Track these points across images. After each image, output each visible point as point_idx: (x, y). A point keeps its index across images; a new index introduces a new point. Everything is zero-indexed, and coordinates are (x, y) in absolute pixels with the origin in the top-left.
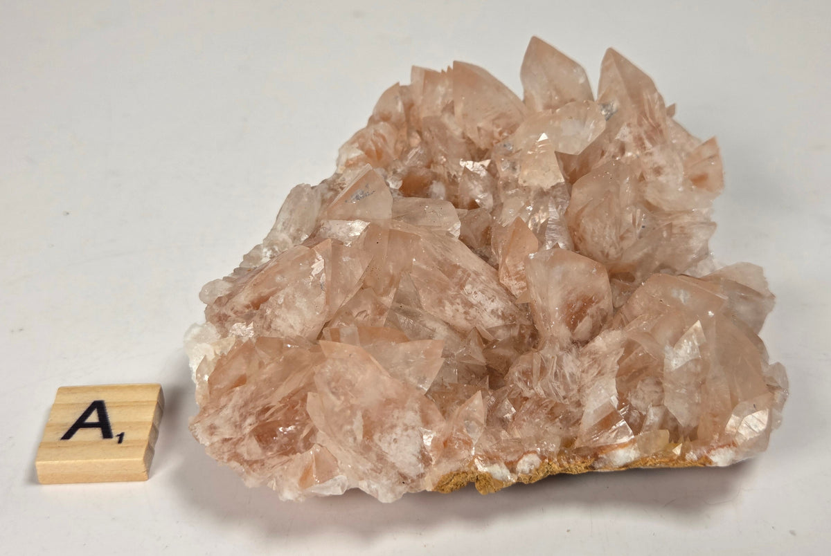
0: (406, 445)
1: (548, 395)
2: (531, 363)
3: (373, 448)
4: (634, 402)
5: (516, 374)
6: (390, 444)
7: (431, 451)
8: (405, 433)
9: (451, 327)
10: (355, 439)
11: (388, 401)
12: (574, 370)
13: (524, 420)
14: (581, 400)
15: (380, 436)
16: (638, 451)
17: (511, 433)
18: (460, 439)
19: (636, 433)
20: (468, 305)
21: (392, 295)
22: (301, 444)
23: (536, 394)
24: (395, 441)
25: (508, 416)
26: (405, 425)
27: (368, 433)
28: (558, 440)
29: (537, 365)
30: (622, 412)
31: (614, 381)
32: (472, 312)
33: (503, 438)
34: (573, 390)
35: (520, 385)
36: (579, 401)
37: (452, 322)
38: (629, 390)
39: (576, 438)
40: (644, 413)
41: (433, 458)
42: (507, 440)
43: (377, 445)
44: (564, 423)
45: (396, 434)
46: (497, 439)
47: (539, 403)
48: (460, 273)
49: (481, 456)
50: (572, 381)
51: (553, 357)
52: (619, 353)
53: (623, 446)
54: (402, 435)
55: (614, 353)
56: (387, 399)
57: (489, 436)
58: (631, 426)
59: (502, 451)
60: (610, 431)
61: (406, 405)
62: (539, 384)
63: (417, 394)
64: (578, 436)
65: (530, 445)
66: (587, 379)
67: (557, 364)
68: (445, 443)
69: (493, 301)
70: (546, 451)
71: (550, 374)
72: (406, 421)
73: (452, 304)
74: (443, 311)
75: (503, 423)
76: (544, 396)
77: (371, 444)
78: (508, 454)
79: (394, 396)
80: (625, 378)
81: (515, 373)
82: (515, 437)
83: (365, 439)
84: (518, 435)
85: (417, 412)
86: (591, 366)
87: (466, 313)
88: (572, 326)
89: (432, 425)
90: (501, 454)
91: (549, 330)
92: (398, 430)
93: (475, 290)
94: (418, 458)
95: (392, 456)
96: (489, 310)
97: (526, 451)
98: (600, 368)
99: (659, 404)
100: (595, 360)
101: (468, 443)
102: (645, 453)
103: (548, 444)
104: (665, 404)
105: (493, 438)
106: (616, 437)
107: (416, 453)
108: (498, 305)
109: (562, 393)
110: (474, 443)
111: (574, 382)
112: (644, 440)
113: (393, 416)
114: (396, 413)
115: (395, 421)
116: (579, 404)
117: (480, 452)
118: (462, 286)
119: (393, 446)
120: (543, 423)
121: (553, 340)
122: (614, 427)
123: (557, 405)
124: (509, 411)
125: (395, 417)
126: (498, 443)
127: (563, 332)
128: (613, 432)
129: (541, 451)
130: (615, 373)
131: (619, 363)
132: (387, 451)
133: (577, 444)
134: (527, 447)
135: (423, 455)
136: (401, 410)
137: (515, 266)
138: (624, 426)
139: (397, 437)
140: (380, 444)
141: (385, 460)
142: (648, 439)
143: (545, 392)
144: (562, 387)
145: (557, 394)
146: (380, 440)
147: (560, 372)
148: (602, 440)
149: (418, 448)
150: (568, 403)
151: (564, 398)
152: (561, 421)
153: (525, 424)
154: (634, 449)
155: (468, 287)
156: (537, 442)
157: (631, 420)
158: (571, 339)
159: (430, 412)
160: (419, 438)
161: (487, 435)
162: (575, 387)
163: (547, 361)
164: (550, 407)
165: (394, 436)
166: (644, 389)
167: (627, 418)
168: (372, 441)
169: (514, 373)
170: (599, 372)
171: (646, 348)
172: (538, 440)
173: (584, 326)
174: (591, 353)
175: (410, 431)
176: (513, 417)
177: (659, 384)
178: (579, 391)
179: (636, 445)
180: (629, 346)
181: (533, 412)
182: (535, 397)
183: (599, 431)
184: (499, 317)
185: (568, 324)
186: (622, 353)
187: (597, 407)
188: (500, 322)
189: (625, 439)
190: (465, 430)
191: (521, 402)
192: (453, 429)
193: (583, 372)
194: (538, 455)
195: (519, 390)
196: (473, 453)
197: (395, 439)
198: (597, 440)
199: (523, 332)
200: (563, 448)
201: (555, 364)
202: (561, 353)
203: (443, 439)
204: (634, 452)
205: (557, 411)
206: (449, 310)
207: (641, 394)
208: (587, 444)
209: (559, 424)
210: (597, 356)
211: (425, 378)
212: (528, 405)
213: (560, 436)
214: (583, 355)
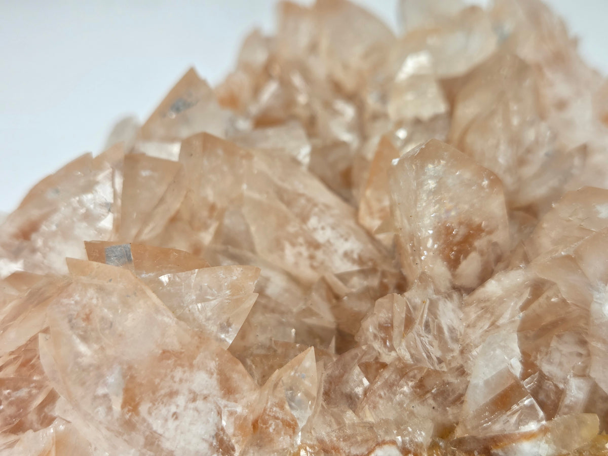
0: (191, 424)
1: (417, 360)
2: (391, 310)
3: (138, 426)
4: (546, 368)
5: (371, 329)
6: (166, 420)
7: (234, 435)
8: (192, 405)
9: (293, 279)
10: (110, 409)
11: (166, 354)
12: (456, 324)
13: (380, 397)
14: (465, 365)
15: (150, 408)
16: (552, 445)
17: (361, 414)
18: (277, 418)
19: (549, 417)
20: (315, 245)
21: (212, 230)
22: (32, 417)
23: (399, 359)
24: (175, 416)
25: (359, 390)
26: (191, 391)
27: (131, 403)
28: (430, 425)
29: (400, 315)
30: (528, 384)
31: (515, 336)
32: (319, 254)
33: (347, 422)
34: (452, 351)
35: (377, 345)
36: (462, 366)
37: (294, 272)
38: (537, 350)
39: (457, 424)
40: (561, 386)
41: (237, 447)
42: (354, 424)
43: (144, 420)
44: (440, 399)
45: (178, 406)
46: (339, 423)
47: (403, 371)
48: (303, 201)
49: (312, 447)
50: (452, 338)
51: (424, 302)
52: (522, 294)
53: (530, 436)
54: (186, 408)
55: (514, 295)
56: (164, 352)
57: (328, 418)
58: (542, 405)
59: (344, 441)
60: (509, 413)
61: (195, 362)
62: (404, 344)
63: (214, 346)
64: (461, 419)
65: (387, 432)
66: (474, 335)
67: (429, 309)
68: (255, 425)
69: (346, 240)
70: (411, 441)
71: (418, 327)
72: (195, 387)
73: (293, 245)
74: (282, 257)
75: (351, 401)
76: (410, 361)
77: (135, 419)
78: (352, 444)
79: (177, 347)
80: (531, 334)
81: (370, 327)
82: (365, 420)
83: (126, 410)
84: (370, 417)
85: (212, 374)
86: (479, 318)
87: (312, 257)
88: (454, 264)
89: (237, 396)
90: (342, 444)
91: (419, 266)
92: (181, 400)
93: (323, 224)
94: (211, 445)
95: (168, 440)
96: (341, 251)
97: (380, 440)
98: (493, 319)
99: (583, 374)
100: (486, 310)
101: (291, 426)
102: (564, 447)
103: (414, 431)
104: (593, 375)
105: (333, 420)
106: (520, 422)
107: (207, 437)
108: (354, 245)
109: (436, 353)
110: (301, 425)
111: (456, 340)
112: (562, 427)
113: (173, 377)
114: (179, 374)
115: (176, 387)
116: (462, 372)
117: (311, 440)
118: (304, 219)
119: (171, 424)
120: (407, 401)
121: (424, 279)
122: (515, 407)
123: (429, 373)
124: (359, 382)
125: (177, 379)
126: (339, 429)
127: (440, 269)
128: (514, 413)
129: (403, 442)
130: (518, 324)
131: (523, 308)
132: (160, 431)
133: (459, 433)
134: (381, 435)
135: (221, 442)
136: (186, 368)
137: (379, 200)
138: (531, 407)
139: (178, 411)
140: (150, 420)
141: (158, 446)
142: (568, 428)
143: (412, 356)
144: (436, 343)
145: (429, 357)
146: (150, 413)
147: (434, 322)
148: (497, 428)
149: (212, 430)
150: (445, 369)
151: (440, 361)
152: (435, 397)
153: (381, 401)
154: (547, 442)
155: (313, 222)
156: (398, 428)
157: (542, 396)
158: (451, 282)
159: (235, 376)
160: (214, 414)
161: (324, 416)
162: (457, 348)
163: (415, 308)
164: (419, 377)
165: (173, 409)
166: (561, 348)
167: (535, 394)
168: (138, 414)
169: (368, 330)
170: (493, 324)
171: (563, 289)
172: (400, 425)
173: (470, 266)
174: (480, 301)
175: (200, 404)
176: (365, 393)
177: (583, 343)
178: (462, 352)
179: (549, 436)
180: (538, 288)
181: (394, 385)
182: (397, 363)
183: (492, 413)
184: (354, 261)
185: (447, 259)
186: (526, 295)
187: (489, 376)
188: (356, 268)
189: (533, 426)
190: (287, 407)
191: (377, 370)
192: (267, 403)
193: (468, 326)
194: (398, 448)
195: (374, 354)
196: (299, 441)
197: (175, 414)
198: (490, 426)
199: (385, 281)
200: (437, 439)
201: (426, 311)
202: (435, 297)
203: (251, 418)
204: (547, 446)
205: (429, 383)
206: (289, 253)
207: (556, 357)
208: (474, 433)
209: (431, 402)
210: (488, 304)
211: (229, 325)
212: (386, 374)
213: (433, 420)
214: (469, 304)
